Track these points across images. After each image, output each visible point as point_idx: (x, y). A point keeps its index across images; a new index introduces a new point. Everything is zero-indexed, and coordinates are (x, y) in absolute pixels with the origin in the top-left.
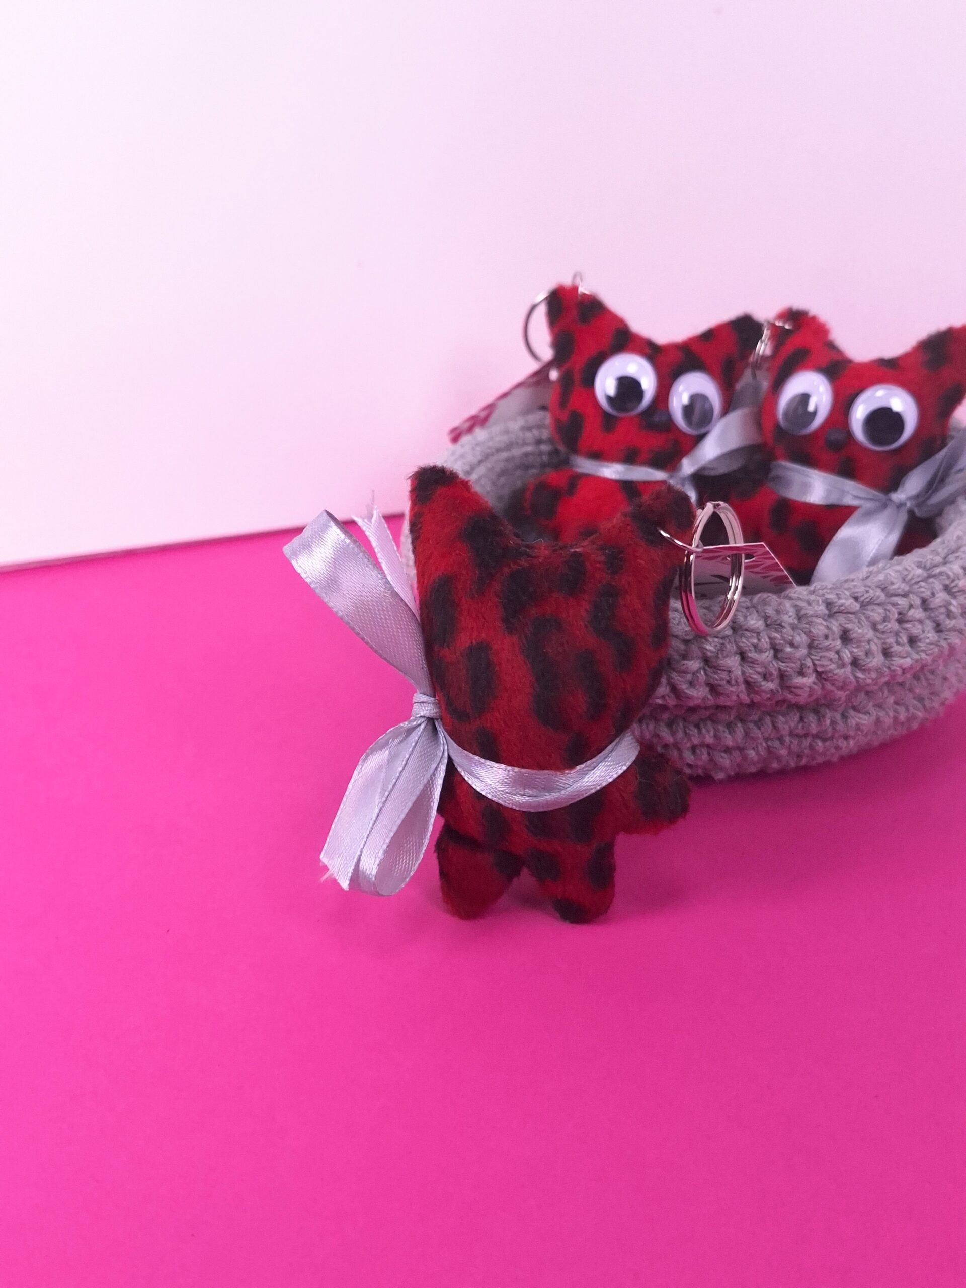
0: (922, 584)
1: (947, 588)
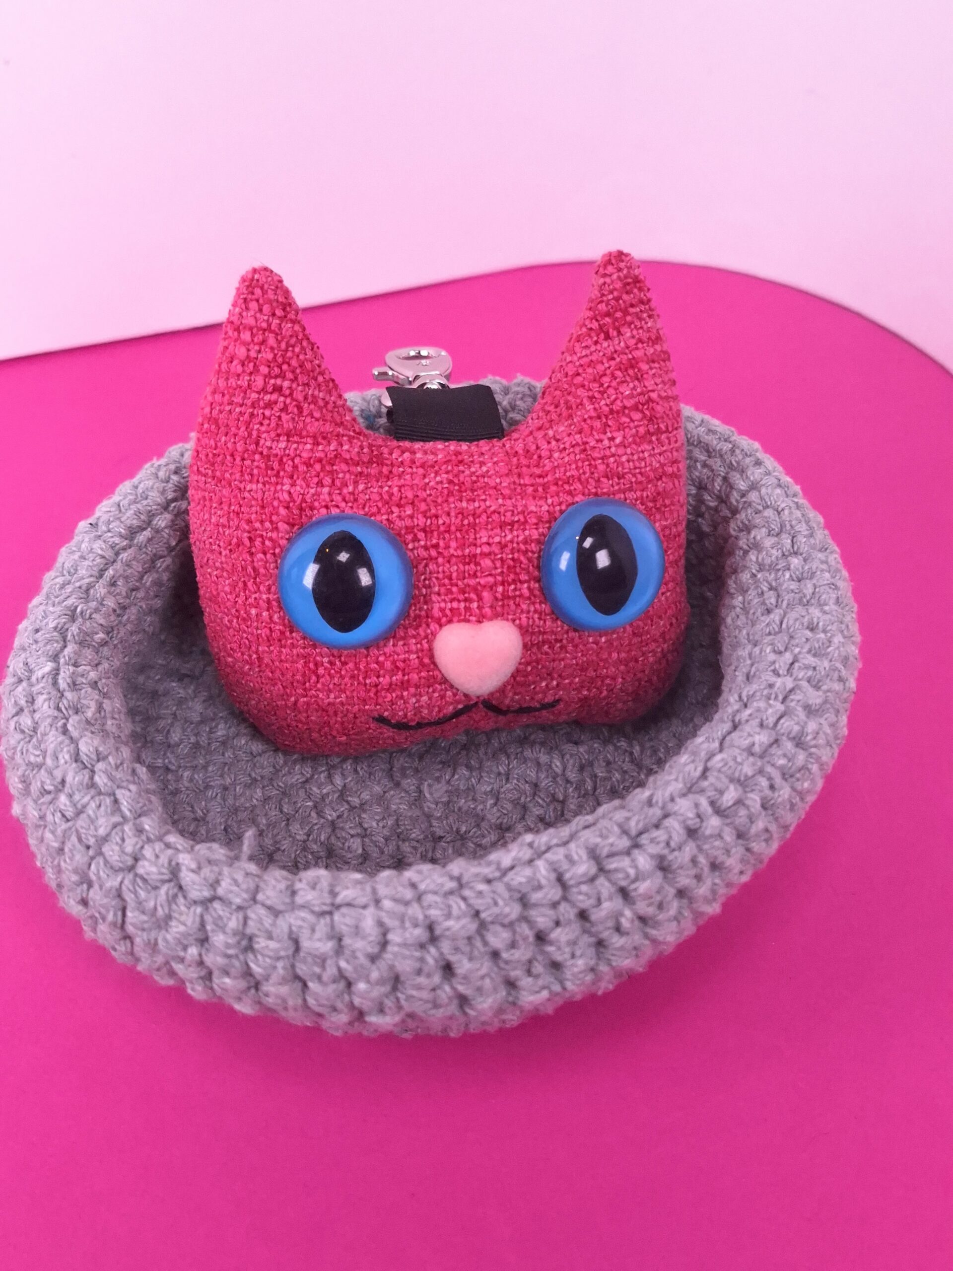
0: (584, 888)
1: (624, 893)
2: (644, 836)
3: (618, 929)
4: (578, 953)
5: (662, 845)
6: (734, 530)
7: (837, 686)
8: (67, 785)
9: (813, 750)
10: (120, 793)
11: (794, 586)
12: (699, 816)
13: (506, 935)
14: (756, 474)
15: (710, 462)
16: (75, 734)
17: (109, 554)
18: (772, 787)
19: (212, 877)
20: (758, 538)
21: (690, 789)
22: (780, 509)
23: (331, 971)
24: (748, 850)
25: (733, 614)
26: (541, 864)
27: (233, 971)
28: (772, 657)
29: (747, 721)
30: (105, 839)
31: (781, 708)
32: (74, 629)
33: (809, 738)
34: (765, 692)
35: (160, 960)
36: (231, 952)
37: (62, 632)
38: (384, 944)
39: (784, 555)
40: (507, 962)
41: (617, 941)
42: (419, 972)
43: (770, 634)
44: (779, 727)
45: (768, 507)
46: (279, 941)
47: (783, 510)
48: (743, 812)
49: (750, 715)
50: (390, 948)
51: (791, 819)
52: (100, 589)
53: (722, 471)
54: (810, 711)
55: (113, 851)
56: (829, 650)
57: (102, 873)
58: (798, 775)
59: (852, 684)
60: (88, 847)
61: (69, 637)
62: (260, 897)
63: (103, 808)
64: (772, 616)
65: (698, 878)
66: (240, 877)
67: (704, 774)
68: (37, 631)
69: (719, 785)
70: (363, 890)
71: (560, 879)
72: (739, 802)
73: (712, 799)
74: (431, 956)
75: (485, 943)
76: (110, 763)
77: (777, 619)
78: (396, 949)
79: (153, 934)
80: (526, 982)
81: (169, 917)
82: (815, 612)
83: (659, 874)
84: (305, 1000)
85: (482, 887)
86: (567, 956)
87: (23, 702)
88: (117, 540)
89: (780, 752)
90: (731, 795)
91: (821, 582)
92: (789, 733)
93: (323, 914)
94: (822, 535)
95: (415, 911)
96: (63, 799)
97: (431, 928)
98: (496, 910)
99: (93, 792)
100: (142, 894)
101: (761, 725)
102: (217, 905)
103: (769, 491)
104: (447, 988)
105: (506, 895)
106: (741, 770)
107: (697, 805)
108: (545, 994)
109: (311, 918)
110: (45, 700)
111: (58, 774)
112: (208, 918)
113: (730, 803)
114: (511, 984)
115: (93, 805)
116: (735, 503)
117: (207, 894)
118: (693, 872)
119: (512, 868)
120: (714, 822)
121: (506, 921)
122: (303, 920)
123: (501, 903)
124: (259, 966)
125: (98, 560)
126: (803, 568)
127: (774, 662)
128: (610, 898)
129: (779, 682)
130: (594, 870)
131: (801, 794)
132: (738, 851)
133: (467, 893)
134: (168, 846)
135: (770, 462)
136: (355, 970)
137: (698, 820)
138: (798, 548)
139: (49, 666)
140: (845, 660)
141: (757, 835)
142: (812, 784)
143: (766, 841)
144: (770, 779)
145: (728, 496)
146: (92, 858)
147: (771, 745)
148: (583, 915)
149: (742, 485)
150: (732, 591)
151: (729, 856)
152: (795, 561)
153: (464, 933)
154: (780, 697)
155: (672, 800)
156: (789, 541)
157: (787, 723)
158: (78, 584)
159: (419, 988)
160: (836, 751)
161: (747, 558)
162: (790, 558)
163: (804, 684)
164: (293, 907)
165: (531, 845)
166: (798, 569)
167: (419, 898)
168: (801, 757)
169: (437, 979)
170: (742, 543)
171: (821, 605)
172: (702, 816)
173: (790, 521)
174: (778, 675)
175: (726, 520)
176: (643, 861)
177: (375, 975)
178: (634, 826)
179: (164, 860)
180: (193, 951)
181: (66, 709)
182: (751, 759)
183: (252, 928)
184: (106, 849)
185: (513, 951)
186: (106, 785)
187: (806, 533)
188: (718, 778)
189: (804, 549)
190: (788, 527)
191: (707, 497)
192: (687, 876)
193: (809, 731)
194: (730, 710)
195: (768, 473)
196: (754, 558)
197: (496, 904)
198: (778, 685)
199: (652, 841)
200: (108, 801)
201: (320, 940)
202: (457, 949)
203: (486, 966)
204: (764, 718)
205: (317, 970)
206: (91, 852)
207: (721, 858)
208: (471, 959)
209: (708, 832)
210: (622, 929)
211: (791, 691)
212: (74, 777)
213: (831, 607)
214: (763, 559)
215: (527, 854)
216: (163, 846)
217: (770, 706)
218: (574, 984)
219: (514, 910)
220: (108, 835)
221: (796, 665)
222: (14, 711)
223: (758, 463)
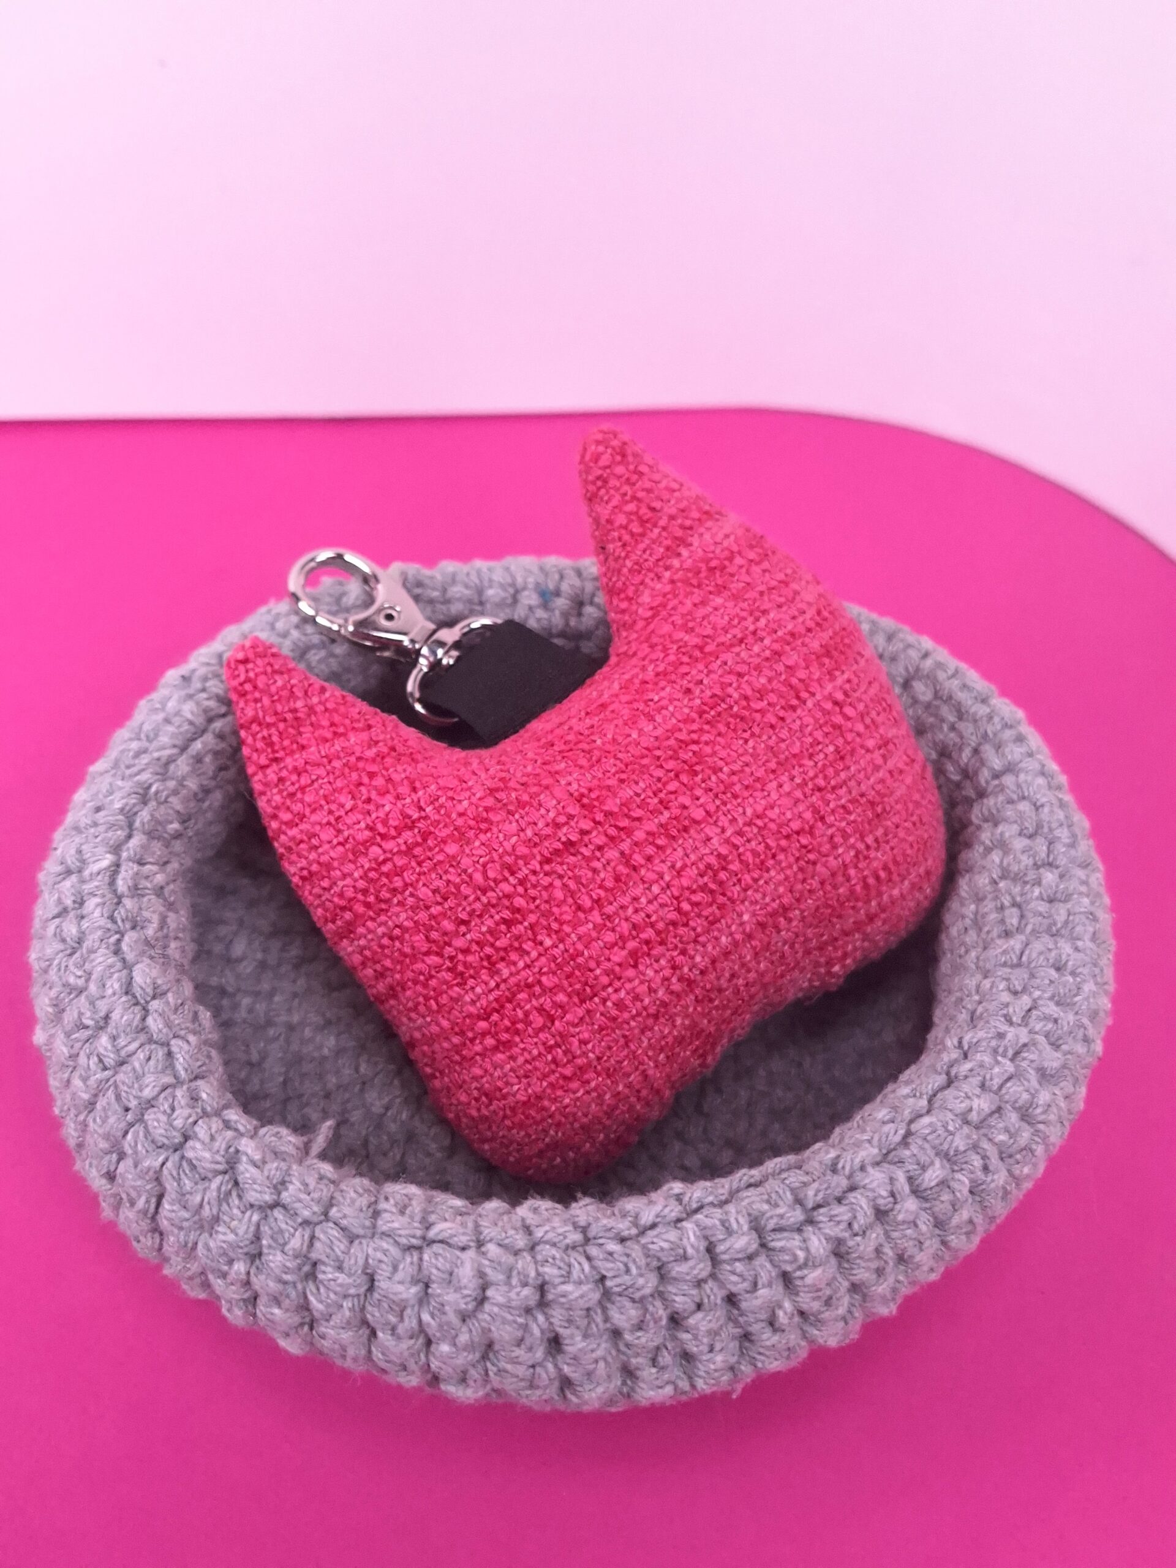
2: (822, 1210)
3: (772, 1323)
4: (718, 1346)
5: (843, 1226)
6: (977, 817)
7: (1080, 1049)
8: (112, 1024)
9: (1041, 1127)
10: (176, 1045)
11: (1042, 907)
12: (893, 1194)
13: (634, 1313)
14: (1015, 752)
15: (961, 726)
16: (130, 957)
17: (200, 721)
18: (986, 1168)
19: (277, 1177)
20: (1007, 835)
21: (886, 1158)
22: (1038, 804)
23: (410, 1323)
24: (944, 1243)
25: (960, 925)
26: (688, 1225)
27: (286, 1303)
28: (1006, 997)
29: (966, 1077)
30: (150, 1104)
31: (1010, 1068)
32: (144, 815)
33: (1039, 1110)
34: (994, 1043)
35: (194, 1268)
36: (288, 1277)
37: (129, 816)
38: (481, 1300)
39: (1035, 864)
40: (628, 1346)
41: (768, 1338)
42: (520, 1342)
43: (1005, 964)
44: (1004, 1091)
45: (1024, 798)
46: (350, 1275)
47: (1042, 806)
48: (946, 1197)
49: (971, 1070)
50: (487, 1307)
51: (1001, 1209)
52: (182, 766)
53: (973, 741)
54: (1044, 1075)
55: (158, 1121)
56: (1077, 999)
57: (140, 1147)
58: (1018, 1157)
59: (1098, 1047)
60: (127, 1110)
61: (137, 824)
62: (334, 1212)
63: (152, 1063)
64: (1012, 942)
65: (880, 1272)
66: (312, 1182)
67: (905, 1142)
68: (98, 809)
69: (923, 1159)
70: (463, 1225)
71: (710, 1249)
72: (943, 1183)
73: (912, 1174)
74: (538, 1326)
75: (607, 1319)
76: (168, 1003)
77: (1018, 947)
78: (496, 1309)
79: (192, 1237)
80: (648, 1373)
81: (217, 1219)
82: (1066, 948)
83: (833, 1261)
84: (370, 1352)
85: (613, 1246)
86: (705, 1348)
87: (69, 902)
88: (212, 704)
89: (1001, 1125)
90: (935, 1173)
91: (1077, 909)
92: (1016, 1101)
93: (410, 1248)
94: (1086, 847)
95: (524, 1263)
96: (104, 1040)
97: (542, 1288)
98: (626, 1279)
99: (143, 1037)
100: (188, 1184)
101: (983, 1086)
102: (278, 1213)
103: (1029, 778)
104: (550, 1366)
105: (642, 1262)
106: (952, 1141)
107: (892, 1180)
108: (669, 1390)
109: (394, 1251)
110: (98, 905)
111: (103, 1006)
112: (265, 1229)
113: (933, 1184)
114: (629, 1372)
115: (141, 1055)
116: (983, 782)
117: (268, 1198)
118: (874, 1265)
119: (653, 1226)
120: (910, 1205)
121: (637, 1296)
122: (385, 1252)
123: (634, 1271)
124: (321, 1302)
125: (186, 727)
126: (1057, 886)
127: (1007, 1005)
128: (770, 1285)
129: (1011, 1033)
130: (755, 1246)
131: (1017, 1180)
132: (932, 1245)
133: (593, 1251)
134: (227, 1125)
135: (1035, 740)
136: (441, 1326)
137: (891, 1199)
138: (1055, 859)
139: (107, 860)
140: (1094, 1015)
141: (958, 1227)
142: (1032, 1170)
143: (968, 1234)
144: (984, 1157)
145: (976, 773)
146: (131, 1125)
147: (992, 1113)
148: (731, 1299)
149: (996, 763)
150: (963, 894)
151: (921, 1250)
152: (1049, 877)
153: (582, 1303)
154: (1010, 1053)
155: (862, 1168)
156: (1045, 848)
157: (1014, 1088)
158: (156, 755)
159: (515, 1361)
160: (1067, 1131)
161: (989, 857)
162: (1042, 870)
163: (1041, 1039)
164: (373, 1232)
165: (679, 1198)
166: (1051, 888)
167: (532, 1248)
168: (1026, 1135)
169: (539, 1354)
170: (985, 836)
171: (1074, 939)
172: (898, 1196)
173: (1049, 822)
174: (1011, 1023)
175: (969, 802)
176: (818, 1244)
177: (464, 1338)
178: (811, 1196)
179: (220, 1144)
180: (240, 1267)
181: (123, 921)
182: (966, 1130)
183: (319, 1251)
184: (149, 1116)
185: (639, 1334)
186: (160, 1031)
187: (1067, 841)
188: (922, 1148)
189: (1062, 861)
190: (1046, 830)
191: (950, 768)
192: (868, 1269)
193: (1041, 1102)
194: (946, 1058)
195: (1030, 755)
196: (997, 860)
197: (628, 1271)
198: (1009, 1036)
199: (831, 1218)
200: (161, 1053)
201: (401, 1283)
202: (570, 1321)
203: (603, 1347)
204: (988, 1077)
205: (393, 1319)
206: (130, 1117)
207: (911, 1248)
208: (586, 1336)
209: (900, 1217)
210: (777, 1325)
211: (1025, 1045)
212: (122, 1016)
213: (1086, 943)
214: (1009, 865)
215: (674, 1210)
216: (221, 1126)
217: (998, 1063)
218: (706, 1383)
219: (648, 1283)
220: (156, 1098)
221: (1034, 1012)
222: (56, 911)
223: (1020, 739)
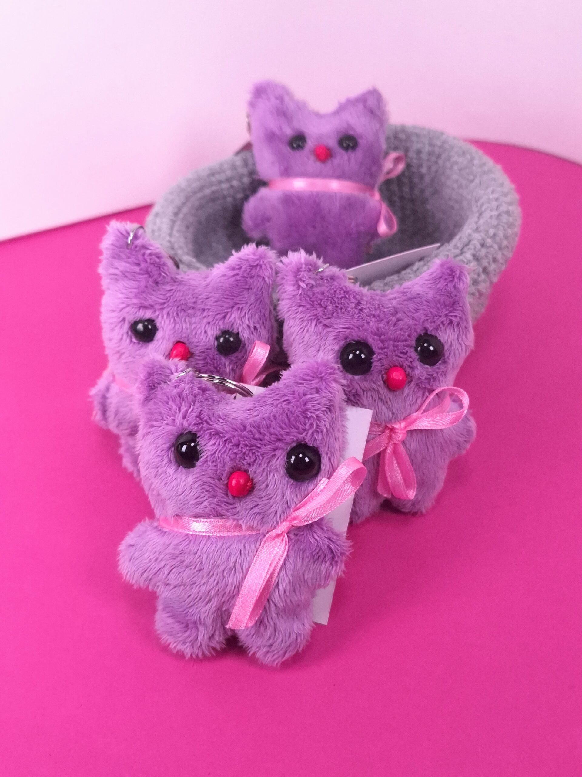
2: (465, 248)
5: (473, 250)
12: (483, 239)
15: (421, 140)
20: (455, 160)
24: (503, 254)
29: (485, 211)
51: (514, 244)
53: (427, 142)
65: (489, 263)
77: (478, 182)
83: (475, 261)
89: (503, 218)
90: (492, 231)
92: (503, 211)
101: (491, 210)
106: (491, 223)
107: (480, 236)
113: (493, 234)
116: (437, 153)
118: (487, 261)
120: (489, 241)
131: (515, 234)
141: (505, 248)
142: (517, 230)
143: (508, 251)
145: (433, 151)
149: (439, 144)
161: (453, 170)
175: (436, 162)
196: (456, 168)
199: (468, 249)
209: (488, 245)
